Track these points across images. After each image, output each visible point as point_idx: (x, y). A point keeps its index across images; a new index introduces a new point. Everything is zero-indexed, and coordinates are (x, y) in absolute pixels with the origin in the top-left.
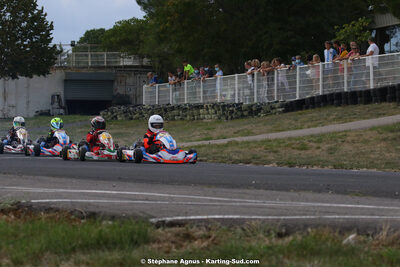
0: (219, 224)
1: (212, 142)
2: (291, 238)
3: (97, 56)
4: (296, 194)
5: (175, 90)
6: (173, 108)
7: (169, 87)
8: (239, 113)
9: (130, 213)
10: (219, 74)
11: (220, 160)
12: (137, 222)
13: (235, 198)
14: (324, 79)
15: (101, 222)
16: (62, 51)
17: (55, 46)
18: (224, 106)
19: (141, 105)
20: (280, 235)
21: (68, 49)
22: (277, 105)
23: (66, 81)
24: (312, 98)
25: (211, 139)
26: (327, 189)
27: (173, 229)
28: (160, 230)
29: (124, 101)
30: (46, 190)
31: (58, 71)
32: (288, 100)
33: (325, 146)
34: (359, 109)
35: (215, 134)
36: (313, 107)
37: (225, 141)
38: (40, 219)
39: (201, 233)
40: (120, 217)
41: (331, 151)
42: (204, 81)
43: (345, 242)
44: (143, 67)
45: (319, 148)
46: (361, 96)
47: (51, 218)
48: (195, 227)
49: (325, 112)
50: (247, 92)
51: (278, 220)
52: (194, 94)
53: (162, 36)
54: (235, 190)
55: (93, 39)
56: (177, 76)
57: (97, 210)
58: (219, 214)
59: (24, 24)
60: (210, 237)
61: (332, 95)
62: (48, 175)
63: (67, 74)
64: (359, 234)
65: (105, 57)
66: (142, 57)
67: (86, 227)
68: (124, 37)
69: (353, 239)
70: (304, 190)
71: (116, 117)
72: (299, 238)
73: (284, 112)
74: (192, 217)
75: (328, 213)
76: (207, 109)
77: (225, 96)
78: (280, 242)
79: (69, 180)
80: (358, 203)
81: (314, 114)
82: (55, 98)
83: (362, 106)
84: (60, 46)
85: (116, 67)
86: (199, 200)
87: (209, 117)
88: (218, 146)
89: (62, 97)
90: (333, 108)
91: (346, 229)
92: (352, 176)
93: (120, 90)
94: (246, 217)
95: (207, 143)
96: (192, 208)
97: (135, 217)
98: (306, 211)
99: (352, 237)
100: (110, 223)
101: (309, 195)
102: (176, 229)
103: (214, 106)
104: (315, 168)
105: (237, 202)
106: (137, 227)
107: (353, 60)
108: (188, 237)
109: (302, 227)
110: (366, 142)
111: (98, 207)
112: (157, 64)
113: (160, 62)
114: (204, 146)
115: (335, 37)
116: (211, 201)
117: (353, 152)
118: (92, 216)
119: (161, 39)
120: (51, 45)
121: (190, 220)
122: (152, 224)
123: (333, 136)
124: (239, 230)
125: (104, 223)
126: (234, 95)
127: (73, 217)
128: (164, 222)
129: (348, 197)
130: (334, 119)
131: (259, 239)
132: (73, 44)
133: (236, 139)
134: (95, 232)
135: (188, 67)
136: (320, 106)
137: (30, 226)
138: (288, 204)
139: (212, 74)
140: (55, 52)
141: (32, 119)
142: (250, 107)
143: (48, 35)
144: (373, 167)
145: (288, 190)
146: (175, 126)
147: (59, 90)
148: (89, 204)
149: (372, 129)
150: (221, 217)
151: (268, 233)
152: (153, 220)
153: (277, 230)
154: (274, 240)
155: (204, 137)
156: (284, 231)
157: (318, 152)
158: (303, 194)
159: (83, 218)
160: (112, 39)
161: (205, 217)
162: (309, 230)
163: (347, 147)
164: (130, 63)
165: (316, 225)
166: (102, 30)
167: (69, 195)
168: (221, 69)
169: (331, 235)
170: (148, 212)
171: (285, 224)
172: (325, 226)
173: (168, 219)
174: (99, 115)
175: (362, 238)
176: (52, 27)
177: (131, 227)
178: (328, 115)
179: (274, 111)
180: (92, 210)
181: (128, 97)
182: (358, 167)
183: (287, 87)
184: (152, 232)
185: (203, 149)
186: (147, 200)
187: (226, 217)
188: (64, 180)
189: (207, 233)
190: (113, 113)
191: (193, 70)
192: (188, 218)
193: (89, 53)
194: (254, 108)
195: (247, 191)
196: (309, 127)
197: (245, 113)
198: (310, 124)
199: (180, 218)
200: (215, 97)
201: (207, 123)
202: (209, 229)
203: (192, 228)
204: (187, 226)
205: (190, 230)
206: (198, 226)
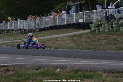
0: (18, 66)
1: (17, 41)
2: (40, 70)
4: (42, 57)
5: (5, 25)
6: (4, 30)
7: (3, 24)
8: (25, 32)
13: (23, 58)
14: (51, 21)
18: (20, 30)
20: (36, 70)
22: (37, 29)
24: (47, 27)
25: (16, 40)
26: (51, 55)
27: (3, 68)
32: (40, 28)
33: (51, 42)
34: (62, 30)
35: (17, 38)
36: (48, 30)
37: (21, 41)
39: (12, 69)
41: (53, 43)
42: (14, 22)
43: (56, 71)
45: (49, 42)
46: (62, 27)
49: (51, 31)
50: (28, 25)
51: (36, 65)
52: (11, 26)
54: (23, 56)
60: (15, 70)
61: (53, 26)
64: (60, 69)
69: (59, 71)
70: (44, 55)
72: (42, 70)
73: (39, 31)
74: (9, 64)
75: (51, 62)
76: (15, 31)
77: (21, 27)
78: (36, 71)
80: (61, 60)
81: (48, 32)
83: (63, 30)
86: (12, 59)
87: (16, 33)
90: (54, 30)
91: (56, 67)
92: (60, 51)
94: (26, 64)
95: (15, 41)
96: (9, 61)
98: (44, 62)
99: (58, 70)
101: (46, 57)
103: (17, 30)
104: (48, 49)
105: (24, 59)
107: (60, 16)
108: (8, 70)
109: (43, 67)
110: (64, 41)
114: (14, 42)
115: (54, 8)
116: (16, 59)
117: (60, 44)
123: (54, 39)
124: (24, 68)
126: (23, 26)
128: (0, 66)
129: (58, 58)
130: (54, 34)
131: (30, 71)
133: (24, 40)
135: (9, 18)
136: (50, 30)
138: (39, 60)
142: (28, 30)
144: (66, 48)
145: (39, 56)
146: (5, 36)
149: (66, 37)
150: (18, 64)
151: (33, 69)
153: (36, 68)
154: (34, 71)
155: (14, 39)
156: (37, 68)
157: (49, 44)
158: (44, 57)
162: (45, 68)
163: (58, 42)
165: (48, 66)
169: (52, 69)
171: (38, 66)
172: (50, 67)
173: (2, 65)
175: (61, 70)
178: (52, 32)
179: (36, 31)
182: (61, 48)
183: (40, 24)
187: (20, 64)
189: (14, 69)
192: (8, 64)
194: (30, 30)
195: (27, 56)
196: (46, 36)
197: (27, 32)
198: (47, 35)
199: (6, 64)
200: (18, 27)
201: (15, 35)
202: (15, 68)
203: (9, 67)
204: (8, 67)
205: (9, 68)
206: (11, 67)
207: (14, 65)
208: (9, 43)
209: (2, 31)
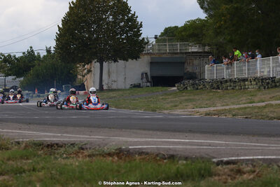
0: (261, 162)
1: (254, 105)
3: (172, 45)
5: (227, 69)
6: (226, 81)
7: (223, 66)
8: (273, 84)
9: (198, 155)
10: (259, 56)
11: (260, 117)
12: (203, 162)
13: (272, 144)
15: (178, 161)
16: (148, 42)
17: (143, 39)
18: (263, 80)
19: (204, 79)
21: (153, 41)
23: (151, 63)
25: (254, 102)
27: (229, 166)
28: (219, 167)
29: (192, 76)
30: (139, 140)
31: (145, 56)
35: (256, 99)
37: (264, 104)
38: (135, 160)
39: (249, 168)
40: (191, 158)
42: (248, 62)
44: (205, 52)
47: (143, 159)
48: (244, 165)
52: (241, 71)
53: (218, 31)
54: (272, 139)
55: (170, 33)
56: (229, 59)
57: (175, 153)
58: (262, 156)
59: (122, 24)
60: (255, 171)
62: (140, 129)
63: (152, 58)
65: (178, 46)
66: (204, 45)
67: (167, 165)
68: (191, 31)
71: (186, 88)
74: (242, 158)
76: (251, 82)
77: (263, 72)
79: (155, 132)
82: (144, 75)
84: (147, 38)
85: (186, 53)
86: (247, 146)
87: (252, 87)
88: (259, 108)
89: (149, 74)
93: (189, 69)
95: (251, 105)
96: (242, 151)
97: (202, 158)
100: (185, 162)
102: (231, 166)
103: (255, 79)
105: (274, 147)
106: (203, 165)
108: (240, 172)
111: (175, 151)
112: (215, 50)
113: (217, 49)
116: (255, 146)
118: (172, 157)
119: (218, 33)
120: (141, 38)
121: (241, 160)
122: (214, 162)
124: (276, 167)
125: (180, 162)
126: (269, 72)
127: (158, 158)
128: (222, 161)
132: (156, 37)
133: (272, 102)
134: (173, 168)
135: (237, 53)
137: (129, 165)
139: (254, 57)
140: (144, 43)
141: (128, 90)
143: (139, 31)
146: (228, 94)
147: (147, 69)
148: (170, 149)
150: (263, 157)
152: (214, 160)
155: (249, 101)
159: (165, 159)
160: (183, 33)
161: (251, 158)
164: (196, 50)
166: (176, 27)
167: (155, 143)
168: (260, 53)
170: (211, 155)
173: (225, 159)
174: (175, 86)
176: (141, 26)
177: (199, 165)
180: (171, 153)
181: (195, 73)
184: (214, 168)
185: (249, 109)
186: (210, 146)
187: (266, 157)
188: (151, 132)
189: (253, 169)
190: (184, 85)
191: (241, 54)
192: (239, 158)
193: (167, 43)
197: (278, 84)
199: (233, 158)
200: (256, 73)
201: (250, 91)
202: (254, 166)
203: (242, 165)
204: (239, 164)
205: (241, 167)
206: (246, 164)
207: (253, 160)
208: (237, 109)
209: (221, 82)
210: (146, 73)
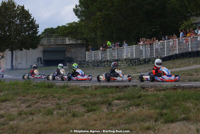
5: (102, 54)
8: (139, 63)
18: (131, 60)
23: (44, 51)
31: (40, 47)
42: (118, 49)
59: (25, 26)
63: (44, 48)
76: (122, 61)
82: (39, 59)
87: (123, 65)
89: (42, 59)
103: (126, 60)
107: (193, 37)
120: (38, 35)
143: (36, 30)
147: (41, 55)
183: (160, 51)
194: (146, 60)
197: (142, 63)
209: (101, 62)
210: (40, 58)
